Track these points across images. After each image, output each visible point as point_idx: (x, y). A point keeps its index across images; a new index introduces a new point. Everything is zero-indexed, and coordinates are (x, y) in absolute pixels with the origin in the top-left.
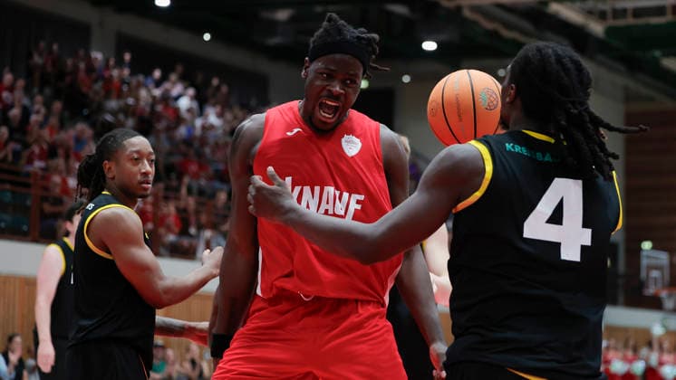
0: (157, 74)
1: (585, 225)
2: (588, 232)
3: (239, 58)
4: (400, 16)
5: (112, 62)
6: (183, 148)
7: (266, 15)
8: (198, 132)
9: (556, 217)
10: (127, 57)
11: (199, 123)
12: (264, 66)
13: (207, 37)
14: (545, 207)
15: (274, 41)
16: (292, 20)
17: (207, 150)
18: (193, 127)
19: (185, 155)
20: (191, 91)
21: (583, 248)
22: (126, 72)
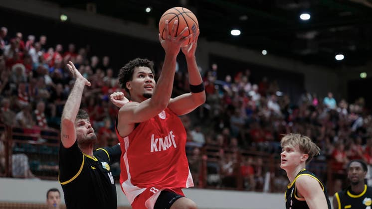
13: (264, 52)
15: (306, 52)
16: (317, 38)
20: (255, 87)
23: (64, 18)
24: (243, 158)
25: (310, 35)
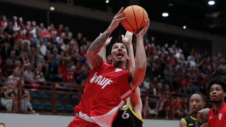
0: (166, 45)
3: (199, 35)
5: (147, 41)
10: (153, 39)
12: (209, 37)
13: (185, 27)
15: (212, 26)
16: (219, 16)
20: (180, 51)
22: (153, 45)
23: (52, 9)
24: (173, 97)
25: (215, 15)
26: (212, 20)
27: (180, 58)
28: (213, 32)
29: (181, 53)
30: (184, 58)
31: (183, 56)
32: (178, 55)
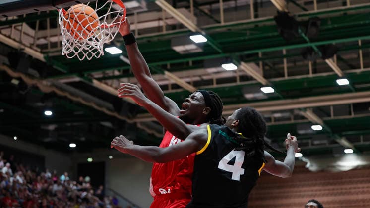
1: (242, 167)
2: (243, 170)
3: (31, 148)
4: (107, 127)
6: (4, 192)
7: (43, 127)
8: (11, 184)
9: (232, 163)
11: (12, 179)
12: (43, 152)
13: (15, 138)
14: (227, 158)
15: (47, 140)
16: (56, 129)
17: (16, 192)
18: (9, 181)
19: (5, 195)
20: (8, 165)
21: (241, 176)
25: (51, 127)
26: (47, 132)
27: (7, 173)
28: (48, 146)
29: (9, 168)
30: (11, 174)
31: (10, 171)
32: (5, 170)
